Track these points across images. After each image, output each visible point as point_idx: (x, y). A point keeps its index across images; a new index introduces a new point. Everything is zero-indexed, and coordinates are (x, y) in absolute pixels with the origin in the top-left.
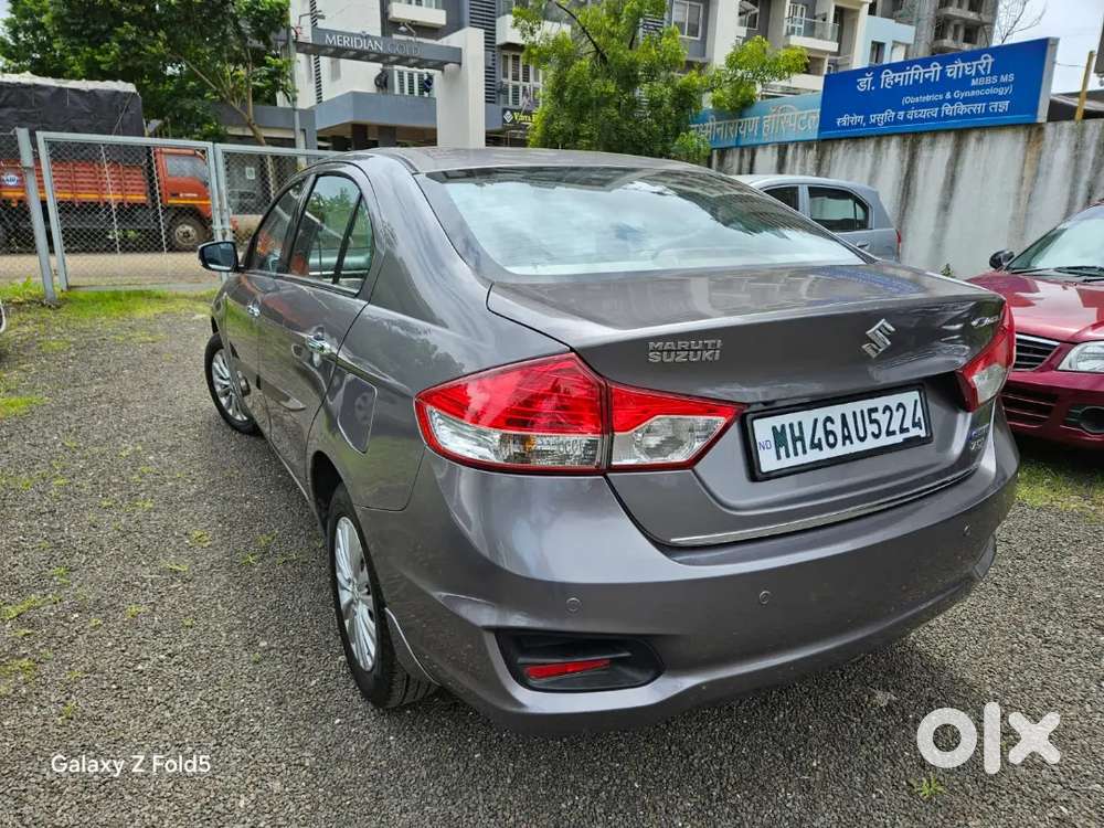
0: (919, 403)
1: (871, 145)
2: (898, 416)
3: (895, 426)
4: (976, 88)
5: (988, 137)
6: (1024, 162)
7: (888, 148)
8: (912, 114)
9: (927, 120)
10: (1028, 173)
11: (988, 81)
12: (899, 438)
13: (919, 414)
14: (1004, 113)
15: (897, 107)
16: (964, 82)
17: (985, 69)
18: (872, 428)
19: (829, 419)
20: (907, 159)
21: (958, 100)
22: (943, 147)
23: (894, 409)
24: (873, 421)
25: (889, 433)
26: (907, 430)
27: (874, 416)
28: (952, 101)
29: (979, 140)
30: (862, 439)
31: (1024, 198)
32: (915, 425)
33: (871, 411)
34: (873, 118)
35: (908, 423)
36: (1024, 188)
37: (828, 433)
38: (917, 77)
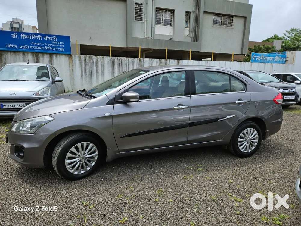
1: (21, 54)
4: (54, 44)
5: (58, 56)
6: (69, 63)
7: (28, 56)
8: (35, 47)
9: (40, 50)
10: (71, 65)
11: (57, 43)
14: (63, 51)
15: (30, 45)
16: (50, 42)
17: (55, 40)
20: (35, 59)
21: (49, 46)
22: (46, 57)
28: (48, 46)
29: (56, 56)
31: (71, 71)
34: (21, 47)
36: (71, 69)
38: (34, 38)
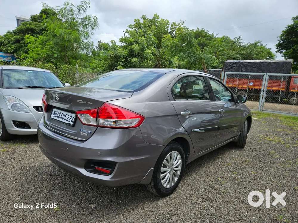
0: (74, 118)
2: (70, 118)
3: (68, 120)
12: (68, 122)
13: (73, 120)
18: (65, 118)
19: (60, 113)
23: (70, 116)
24: (66, 117)
25: (67, 121)
26: (70, 122)
27: (66, 116)
30: (63, 119)
32: (72, 121)
33: (67, 115)
35: (70, 120)
37: (59, 115)
